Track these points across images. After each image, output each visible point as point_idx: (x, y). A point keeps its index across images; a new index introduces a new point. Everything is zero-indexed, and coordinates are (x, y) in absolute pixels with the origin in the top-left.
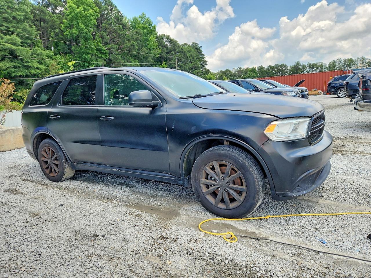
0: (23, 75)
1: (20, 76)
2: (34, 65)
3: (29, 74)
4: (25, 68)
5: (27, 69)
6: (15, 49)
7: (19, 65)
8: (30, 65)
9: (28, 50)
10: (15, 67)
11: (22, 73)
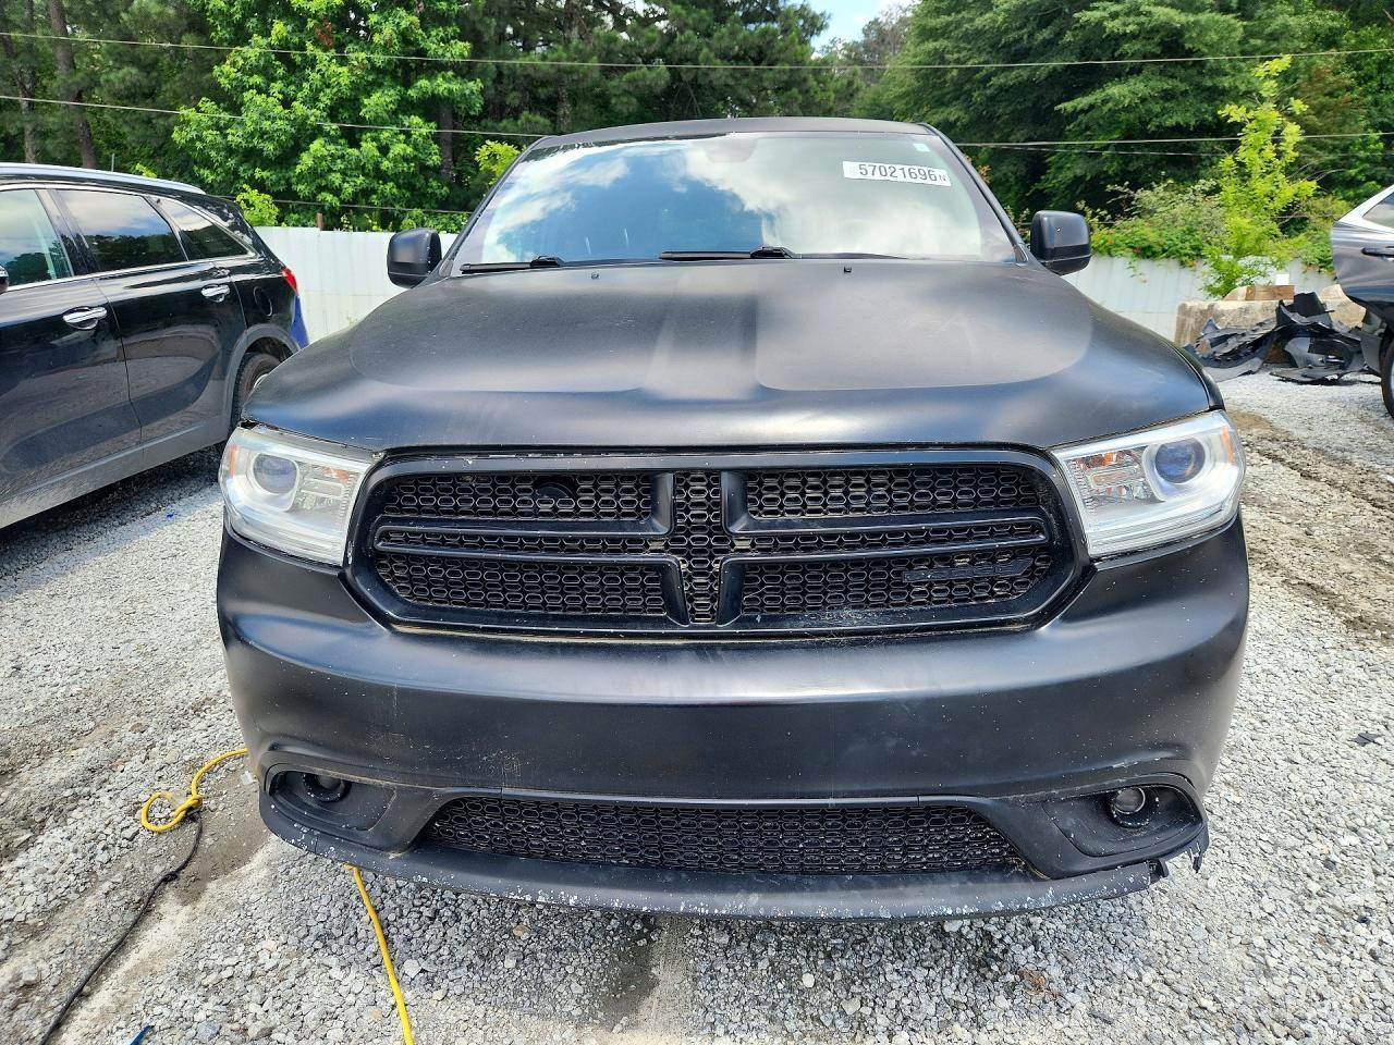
0: (1188, 125)
1: (1178, 130)
2: (1237, 83)
3: (1210, 119)
4: (1206, 94)
5: (1211, 100)
6: (1182, 25)
7: (1183, 87)
8: (1226, 82)
9: (1233, 21)
10: (1168, 95)
11: (1188, 114)
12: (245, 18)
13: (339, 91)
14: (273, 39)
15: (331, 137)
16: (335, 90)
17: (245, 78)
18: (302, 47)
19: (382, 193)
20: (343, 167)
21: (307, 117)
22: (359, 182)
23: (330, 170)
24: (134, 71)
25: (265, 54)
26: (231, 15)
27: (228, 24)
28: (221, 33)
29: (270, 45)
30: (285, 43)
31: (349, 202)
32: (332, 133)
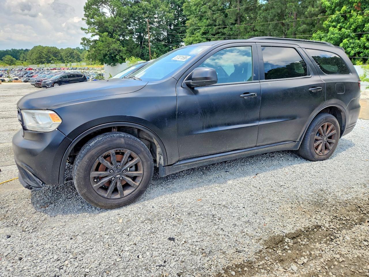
12: (335, 7)
13: (358, 23)
14: (342, 12)
15: (352, 38)
16: (356, 23)
17: (331, 24)
18: (350, 12)
19: (365, 53)
20: (353, 46)
21: (346, 32)
22: (356, 50)
23: (348, 47)
24: (305, 26)
25: (338, 16)
26: (332, 7)
27: (331, 9)
28: (328, 12)
29: (341, 13)
30: (345, 12)
31: (352, 56)
32: (352, 36)
